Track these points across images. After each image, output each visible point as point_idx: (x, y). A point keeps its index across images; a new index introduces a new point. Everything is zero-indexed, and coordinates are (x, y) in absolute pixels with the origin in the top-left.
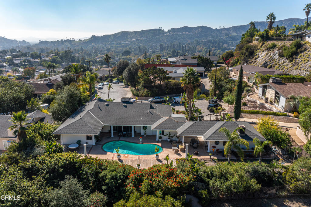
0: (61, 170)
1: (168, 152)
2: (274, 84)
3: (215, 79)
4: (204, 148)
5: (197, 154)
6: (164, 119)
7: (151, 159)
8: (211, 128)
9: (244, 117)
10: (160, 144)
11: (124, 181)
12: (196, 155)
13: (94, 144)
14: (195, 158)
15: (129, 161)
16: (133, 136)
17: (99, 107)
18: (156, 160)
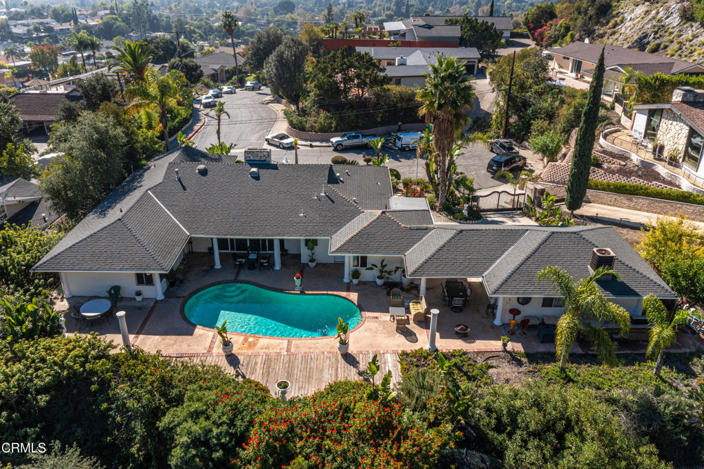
0: (43, 400)
1: (376, 325)
2: (686, 106)
3: (510, 85)
4: (483, 309)
5: (464, 336)
6: (369, 215)
7: (323, 353)
8: (506, 253)
9: (592, 199)
10: (354, 296)
11: (230, 451)
12: (460, 338)
13: (161, 297)
14: (460, 351)
15: (259, 360)
16: (278, 267)
17: (179, 180)
18: (340, 356)
